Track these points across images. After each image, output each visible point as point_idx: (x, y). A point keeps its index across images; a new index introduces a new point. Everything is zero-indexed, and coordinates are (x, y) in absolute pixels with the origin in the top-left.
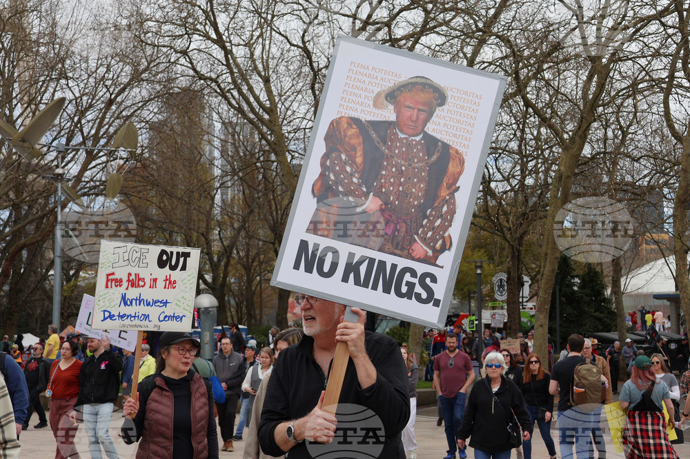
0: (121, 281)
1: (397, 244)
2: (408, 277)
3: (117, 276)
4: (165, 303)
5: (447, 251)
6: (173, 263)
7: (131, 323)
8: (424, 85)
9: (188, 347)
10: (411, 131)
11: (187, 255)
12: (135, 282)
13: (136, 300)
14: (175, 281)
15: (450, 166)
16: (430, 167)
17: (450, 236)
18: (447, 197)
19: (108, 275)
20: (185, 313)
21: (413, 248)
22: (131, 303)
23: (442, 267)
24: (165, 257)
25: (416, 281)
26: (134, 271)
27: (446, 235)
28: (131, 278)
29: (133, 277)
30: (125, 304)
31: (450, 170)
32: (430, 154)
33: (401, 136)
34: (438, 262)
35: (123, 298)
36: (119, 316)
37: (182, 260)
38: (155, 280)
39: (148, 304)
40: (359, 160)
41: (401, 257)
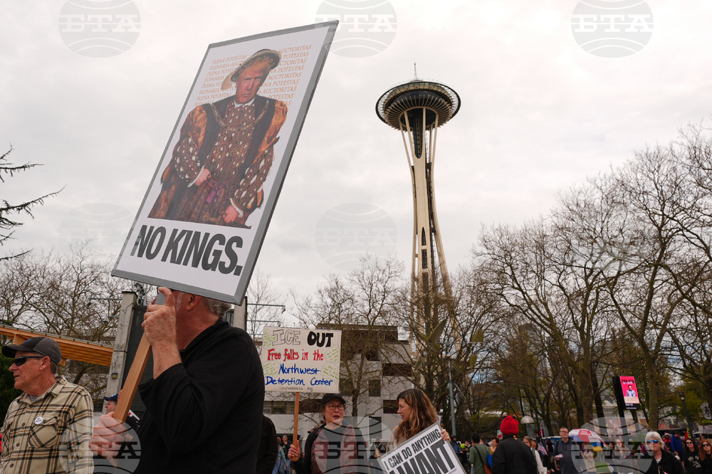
0: (279, 355)
1: (214, 211)
2: (217, 246)
3: (277, 351)
4: (316, 371)
5: (257, 209)
6: (320, 341)
7: (289, 386)
8: (262, 56)
9: (337, 404)
10: (245, 99)
11: (330, 335)
12: (291, 355)
13: (292, 369)
14: (322, 355)
15: (274, 120)
16: (255, 127)
17: (262, 191)
18: (266, 151)
19: (269, 351)
20: (332, 378)
21: (227, 212)
22: (288, 371)
23: (250, 228)
24: (313, 337)
25: (222, 248)
26: (289, 347)
27: (259, 190)
28: (287, 353)
29: (289, 352)
30: (284, 372)
31: (273, 124)
32: (256, 115)
33: (237, 106)
34: (247, 224)
35: (282, 367)
36: (279, 381)
37: (327, 339)
38: (306, 354)
39: (302, 372)
40: (200, 139)
41: (214, 223)
